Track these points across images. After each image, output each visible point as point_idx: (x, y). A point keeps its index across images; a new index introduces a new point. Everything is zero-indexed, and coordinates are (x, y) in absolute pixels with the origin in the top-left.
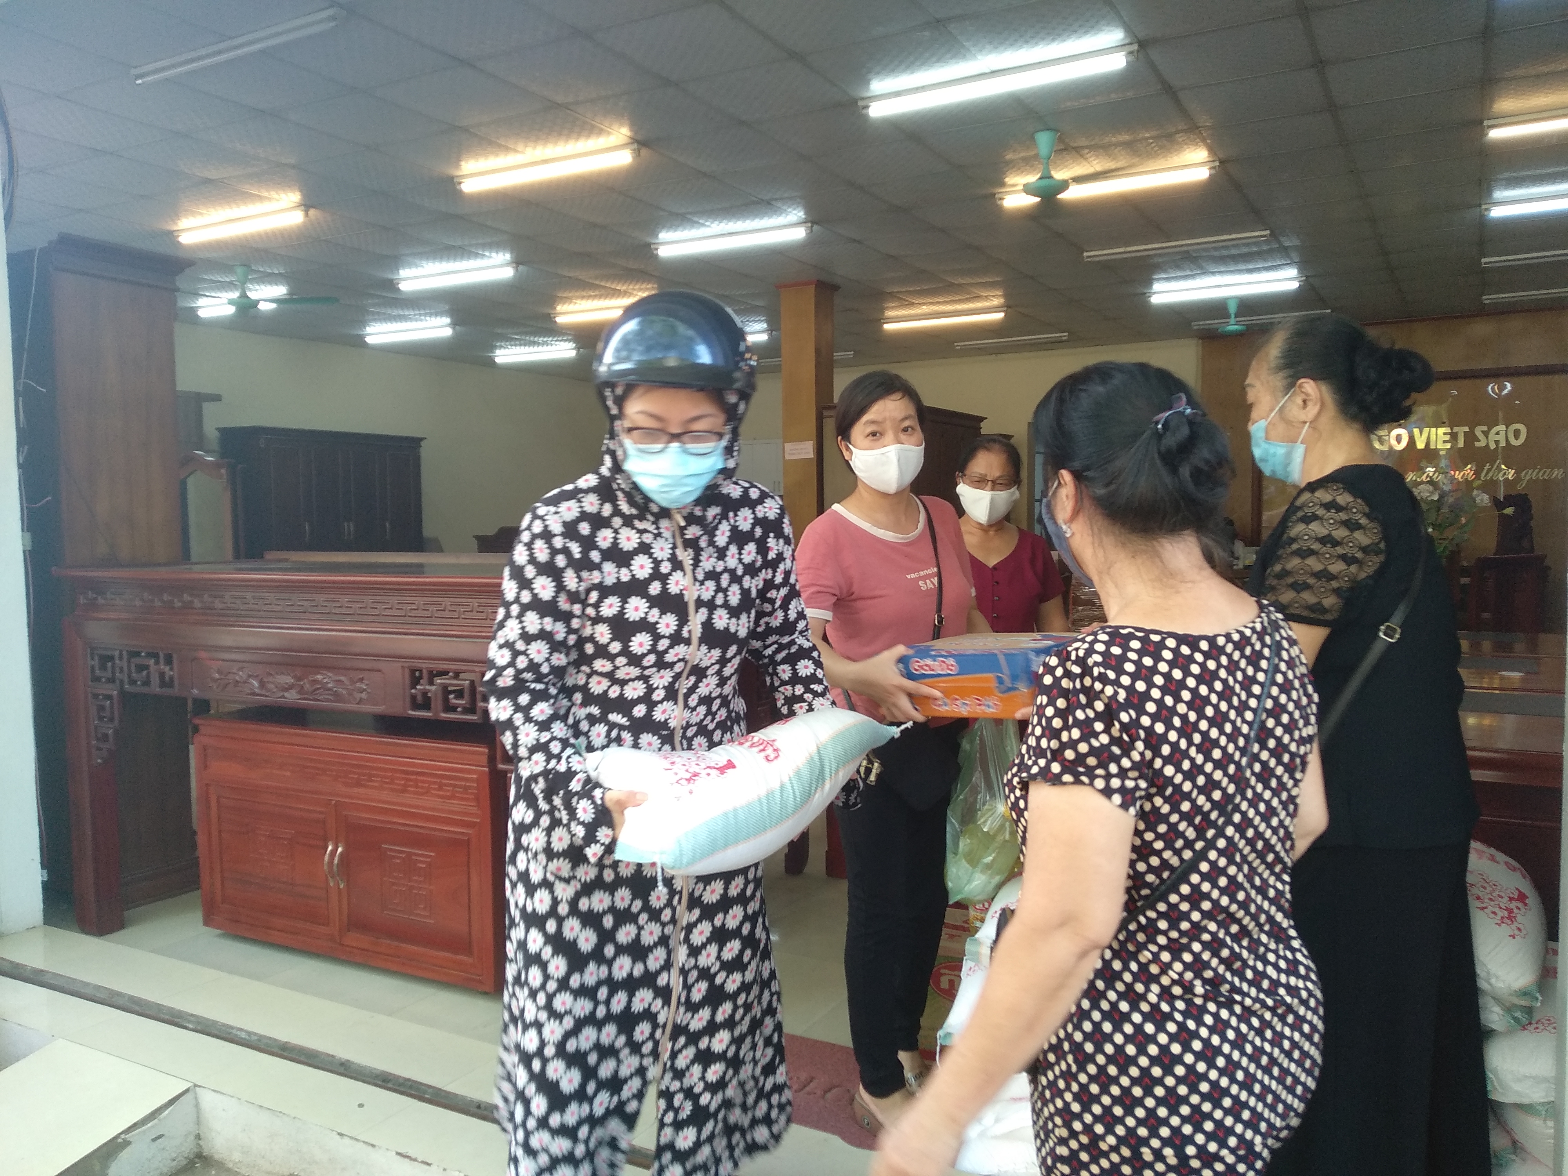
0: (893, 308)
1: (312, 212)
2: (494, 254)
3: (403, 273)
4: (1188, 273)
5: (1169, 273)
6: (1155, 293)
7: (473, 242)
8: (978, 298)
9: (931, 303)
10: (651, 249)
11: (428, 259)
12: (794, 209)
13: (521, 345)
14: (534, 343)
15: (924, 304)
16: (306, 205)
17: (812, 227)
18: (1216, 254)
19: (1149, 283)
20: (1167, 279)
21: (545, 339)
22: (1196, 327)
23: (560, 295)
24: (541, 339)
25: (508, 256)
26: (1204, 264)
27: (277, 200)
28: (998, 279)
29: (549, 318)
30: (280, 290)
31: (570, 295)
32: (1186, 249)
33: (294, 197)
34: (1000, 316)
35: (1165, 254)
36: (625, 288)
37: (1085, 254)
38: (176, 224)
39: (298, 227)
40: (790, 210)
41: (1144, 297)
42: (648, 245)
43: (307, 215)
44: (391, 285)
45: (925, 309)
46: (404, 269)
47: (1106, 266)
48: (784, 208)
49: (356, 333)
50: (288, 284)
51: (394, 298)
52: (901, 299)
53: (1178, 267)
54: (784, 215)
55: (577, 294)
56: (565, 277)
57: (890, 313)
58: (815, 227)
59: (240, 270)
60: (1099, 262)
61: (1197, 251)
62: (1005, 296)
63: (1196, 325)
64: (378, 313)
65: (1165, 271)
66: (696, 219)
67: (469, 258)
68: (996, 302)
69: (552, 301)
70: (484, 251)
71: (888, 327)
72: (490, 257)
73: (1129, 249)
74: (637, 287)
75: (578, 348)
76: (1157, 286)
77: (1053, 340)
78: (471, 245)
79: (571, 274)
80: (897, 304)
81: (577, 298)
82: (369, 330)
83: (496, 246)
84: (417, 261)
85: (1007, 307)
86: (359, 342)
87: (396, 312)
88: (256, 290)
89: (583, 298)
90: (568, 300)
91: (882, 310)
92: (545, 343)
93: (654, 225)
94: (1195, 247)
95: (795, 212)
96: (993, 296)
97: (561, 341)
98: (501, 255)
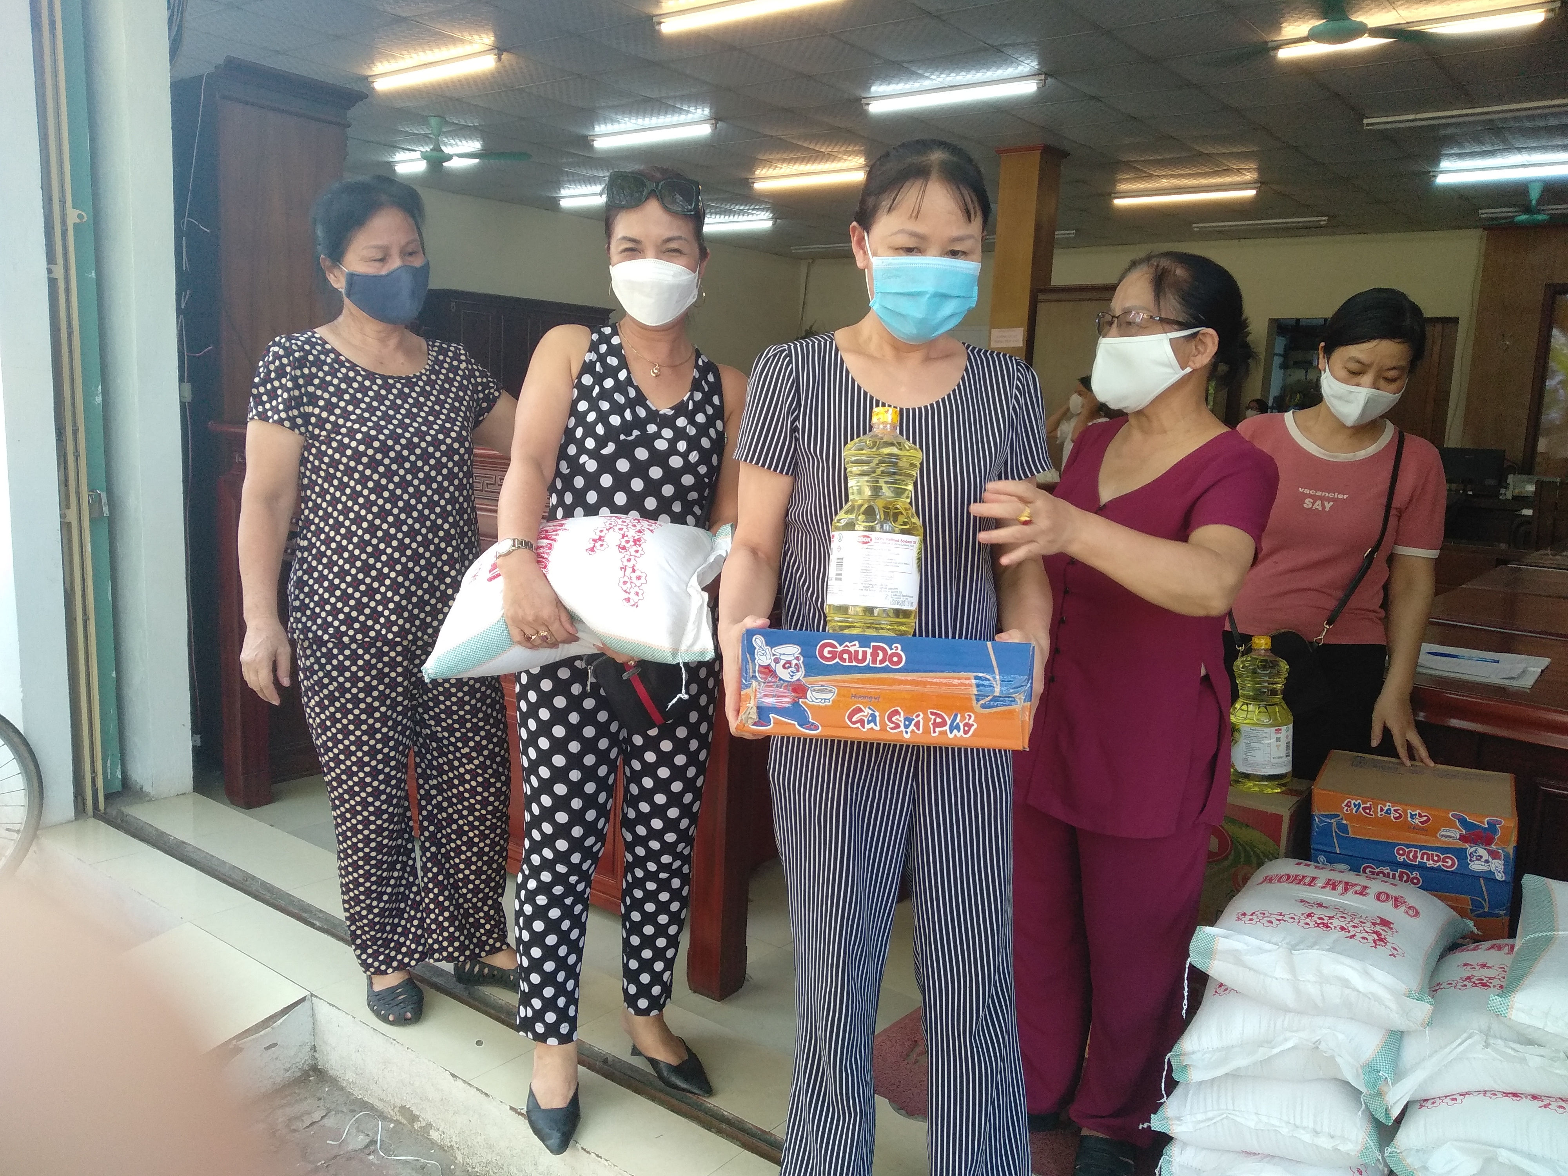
0: (1127, 180)
1: (505, 56)
2: (692, 109)
3: (599, 129)
4: (1488, 148)
5: (1464, 148)
6: (1441, 172)
7: (671, 94)
8: (1228, 171)
9: (1172, 176)
10: (861, 104)
11: (623, 113)
12: (1027, 58)
13: (716, 213)
14: (730, 212)
15: (1164, 176)
16: (500, 49)
17: (1046, 79)
18: (1528, 124)
19: (1435, 159)
20: (1460, 156)
21: (742, 208)
22: (1483, 216)
23: (760, 157)
24: (737, 207)
25: (707, 111)
26: (1510, 137)
27: (470, 42)
28: (1255, 149)
29: (747, 183)
30: (475, 145)
31: (771, 157)
32: (1488, 117)
33: (487, 39)
34: (1251, 193)
35: (1464, 123)
36: (829, 150)
37: (1365, 121)
38: (370, 68)
39: (492, 74)
40: (1022, 59)
41: (1428, 176)
42: (859, 100)
43: (500, 59)
44: (586, 142)
45: (1165, 183)
46: (599, 124)
47: (1388, 137)
48: (1016, 56)
49: (549, 195)
50: (483, 140)
51: (588, 157)
52: (1138, 169)
53: (1477, 139)
54: (1015, 65)
55: (778, 156)
56: (766, 136)
57: (1122, 187)
58: (1050, 80)
59: (434, 121)
60: (1379, 130)
61: (1503, 120)
62: (1260, 170)
63: (1484, 213)
64: (573, 174)
65: (1460, 145)
66: (914, 69)
67: (666, 113)
68: (1249, 176)
69: (751, 164)
70: (682, 104)
71: (1119, 202)
72: (688, 112)
73: (1419, 116)
74: (843, 149)
75: (775, 219)
76: (1445, 164)
77: (1311, 225)
78: (668, 98)
79: (773, 133)
80: (1132, 175)
81: (778, 160)
82: (564, 192)
83: (695, 99)
84: (613, 116)
85: (1261, 183)
86: (553, 204)
87: (590, 173)
88: (451, 145)
89: (784, 161)
90: (768, 163)
91: (1114, 182)
92: (741, 212)
93: (867, 77)
94: (1501, 116)
95: (1028, 61)
96: (1246, 170)
97: (758, 209)
98: (699, 111)
